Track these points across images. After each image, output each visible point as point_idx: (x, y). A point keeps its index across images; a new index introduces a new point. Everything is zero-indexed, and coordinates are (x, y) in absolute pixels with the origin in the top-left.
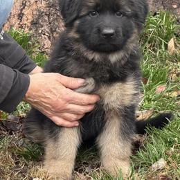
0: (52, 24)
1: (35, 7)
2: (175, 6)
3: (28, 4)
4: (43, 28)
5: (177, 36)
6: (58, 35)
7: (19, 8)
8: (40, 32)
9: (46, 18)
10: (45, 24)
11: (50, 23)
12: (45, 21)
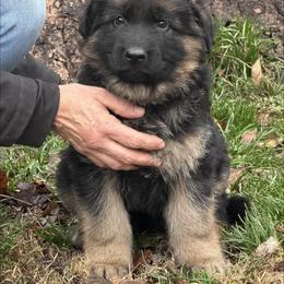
0: (68, 44)
2: (258, 11)
4: (54, 51)
5: (265, 56)
6: (78, 61)
8: (50, 56)
9: (59, 35)
10: (57, 43)
11: (65, 42)
12: (58, 39)
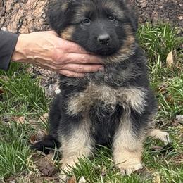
1: (31, 25)
2: (181, 18)
3: (24, 22)
7: (15, 27)
